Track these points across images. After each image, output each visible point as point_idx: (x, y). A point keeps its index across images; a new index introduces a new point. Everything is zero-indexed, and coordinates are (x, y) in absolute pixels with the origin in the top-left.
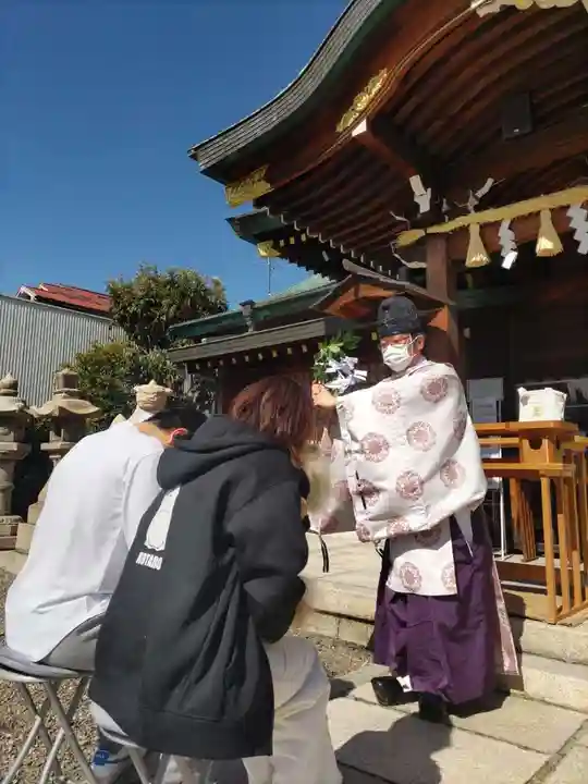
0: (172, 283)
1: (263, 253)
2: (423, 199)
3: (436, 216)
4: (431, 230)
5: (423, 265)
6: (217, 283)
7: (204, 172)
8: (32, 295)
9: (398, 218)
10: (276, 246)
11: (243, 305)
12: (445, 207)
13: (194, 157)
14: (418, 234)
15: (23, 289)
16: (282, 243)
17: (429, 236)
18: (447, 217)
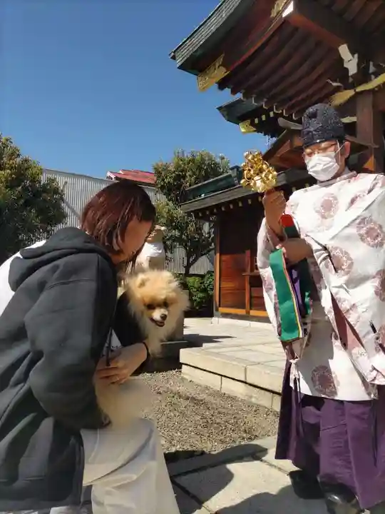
0: (193, 160)
1: (243, 130)
2: (351, 63)
3: (363, 76)
4: (359, 89)
5: (354, 119)
6: (223, 158)
7: (180, 67)
8: (113, 177)
9: (335, 84)
10: (252, 124)
11: (232, 169)
12: (372, 69)
13: (174, 58)
14: (349, 93)
15: (109, 174)
16: (256, 121)
17: (357, 94)
18: (373, 77)
